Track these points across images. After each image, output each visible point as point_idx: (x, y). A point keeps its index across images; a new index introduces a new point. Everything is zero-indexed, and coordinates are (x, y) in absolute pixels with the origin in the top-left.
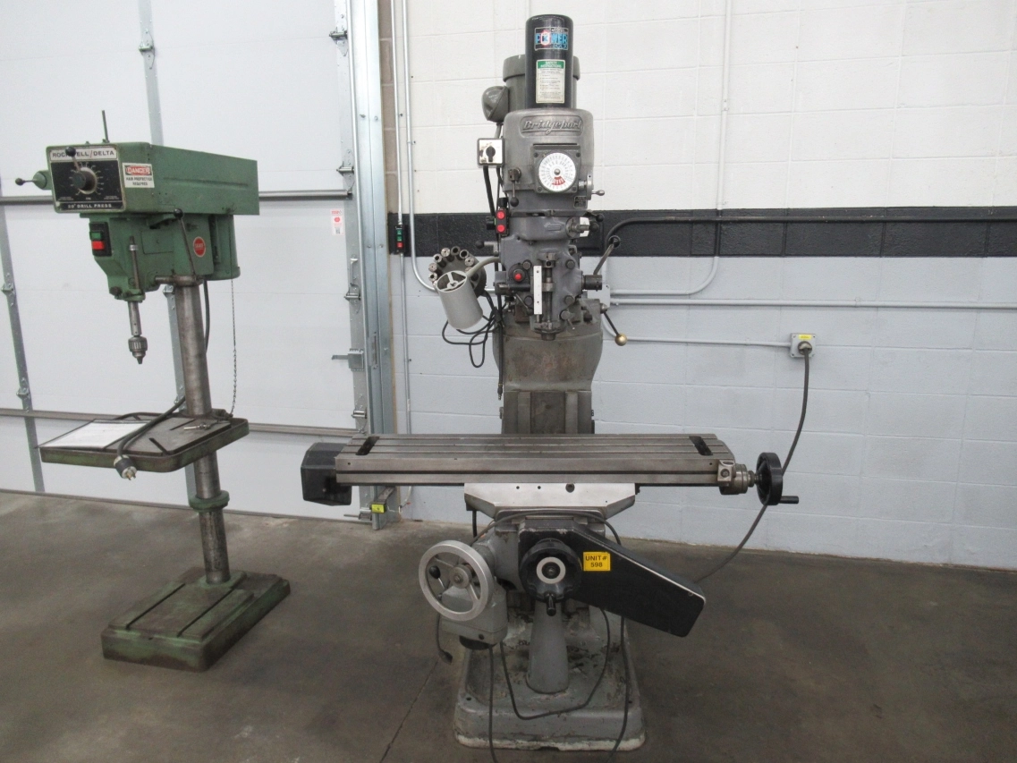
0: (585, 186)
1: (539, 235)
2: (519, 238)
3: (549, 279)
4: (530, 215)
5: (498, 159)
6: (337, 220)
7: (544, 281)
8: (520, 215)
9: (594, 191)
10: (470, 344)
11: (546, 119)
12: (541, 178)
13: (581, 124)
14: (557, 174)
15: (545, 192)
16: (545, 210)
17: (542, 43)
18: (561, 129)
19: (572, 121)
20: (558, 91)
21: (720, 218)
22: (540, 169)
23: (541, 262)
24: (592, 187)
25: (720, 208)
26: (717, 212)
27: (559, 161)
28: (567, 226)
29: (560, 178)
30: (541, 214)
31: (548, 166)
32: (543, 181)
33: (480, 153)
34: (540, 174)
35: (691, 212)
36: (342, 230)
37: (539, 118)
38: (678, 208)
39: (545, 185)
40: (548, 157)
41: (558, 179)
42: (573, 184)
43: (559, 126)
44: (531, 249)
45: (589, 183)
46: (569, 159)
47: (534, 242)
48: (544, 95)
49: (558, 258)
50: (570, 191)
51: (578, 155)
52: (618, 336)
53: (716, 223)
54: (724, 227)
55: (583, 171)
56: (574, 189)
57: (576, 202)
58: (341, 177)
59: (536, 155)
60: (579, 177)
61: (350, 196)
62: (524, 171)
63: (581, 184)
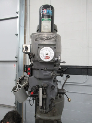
0: (58, 60)
1: (41, 77)
2: (35, 77)
3: (45, 93)
4: (38, 69)
5: (29, 51)
6: (15, 66)
7: (43, 94)
8: (35, 69)
9: (62, 62)
10: (30, 100)
11: (43, 35)
12: (40, 56)
13: (57, 39)
14: (47, 55)
15: (42, 61)
16: (43, 68)
17: (43, 13)
18: (49, 39)
19: (53, 37)
20: (49, 28)
21: (88, 68)
22: (40, 53)
23: (42, 87)
24: (61, 60)
25: (88, 66)
26: (87, 66)
27: (47, 50)
28: (52, 74)
29: (48, 56)
30: (42, 70)
31: (43, 52)
32: (41, 58)
33: (23, 49)
34: (40, 54)
35: (82, 66)
36: (15, 68)
37: (41, 35)
38: (79, 65)
39: (42, 59)
40: (43, 48)
41: (47, 57)
42: (53, 59)
43: (48, 38)
44: (39, 81)
45: (59, 58)
46: (51, 49)
47: (40, 79)
48: (44, 29)
49: (48, 85)
50: (52, 61)
51: (55, 48)
52: (68, 99)
53: (87, 69)
54: (89, 69)
55: (57, 54)
56: (53, 61)
57: (55, 66)
58: (16, 58)
59: (39, 48)
60: (55, 56)
61: (17, 62)
62: (36, 54)
63: (56, 59)
